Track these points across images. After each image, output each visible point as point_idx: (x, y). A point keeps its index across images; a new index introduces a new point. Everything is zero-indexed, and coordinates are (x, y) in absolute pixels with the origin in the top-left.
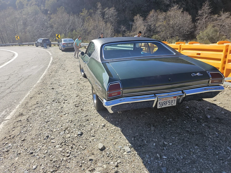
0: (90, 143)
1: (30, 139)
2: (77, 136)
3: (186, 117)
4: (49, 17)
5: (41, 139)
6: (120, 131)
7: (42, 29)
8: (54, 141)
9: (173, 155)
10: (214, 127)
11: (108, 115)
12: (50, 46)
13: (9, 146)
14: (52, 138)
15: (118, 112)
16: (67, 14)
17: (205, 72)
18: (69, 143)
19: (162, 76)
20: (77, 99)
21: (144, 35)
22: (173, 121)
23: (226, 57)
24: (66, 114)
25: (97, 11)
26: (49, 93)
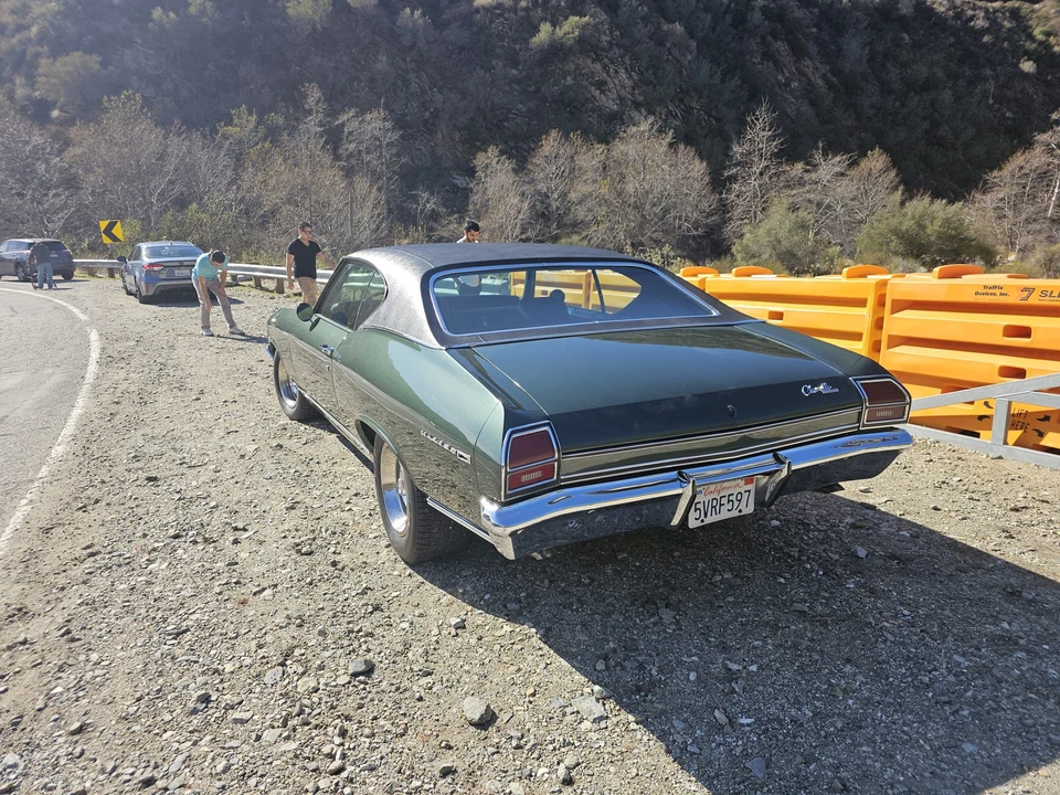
0: (419, 704)
1: (113, 722)
2: (349, 683)
3: (779, 559)
4: (56, 137)
5: (174, 714)
6: (536, 641)
7: (20, 195)
8: (246, 716)
9: (772, 710)
10: (890, 591)
11: (466, 577)
12: (68, 277)
13: (9, 767)
14: (229, 702)
15: (535, 554)
16: (156, 126)
17: (845, 379)
18: (319, 714)
19: (700, 396)
20: (292, 521)
21: (522, 233)
22: (739, 582)
23: (879, 324)
24: (264, 589)
25: (305, 123)
26: (137, 502)
